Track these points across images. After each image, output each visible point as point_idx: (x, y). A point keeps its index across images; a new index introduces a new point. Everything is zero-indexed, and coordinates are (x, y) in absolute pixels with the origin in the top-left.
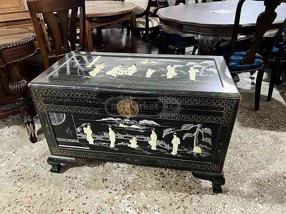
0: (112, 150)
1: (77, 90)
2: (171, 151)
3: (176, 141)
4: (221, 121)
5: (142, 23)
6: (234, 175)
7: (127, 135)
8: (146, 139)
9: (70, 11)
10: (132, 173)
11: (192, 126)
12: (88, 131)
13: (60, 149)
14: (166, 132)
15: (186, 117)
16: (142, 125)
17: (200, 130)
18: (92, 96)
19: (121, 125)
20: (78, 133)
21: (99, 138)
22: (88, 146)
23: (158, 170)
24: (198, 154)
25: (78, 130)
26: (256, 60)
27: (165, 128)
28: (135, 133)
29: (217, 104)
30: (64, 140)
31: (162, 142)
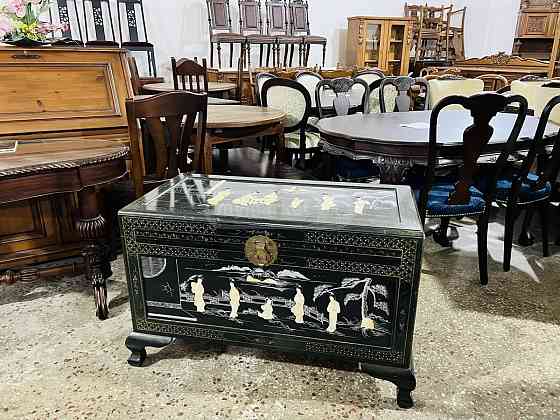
0: (233, 323)
1: (189, 222)
2: (326, 325)
3: (334, 308)
4: (399, 274)
5: (295, 141)
6: (436, 382)
7: (259, 297)
8: (288, 303)
9: (185, 117)
10: (264, 372)
11: (357, 282)
12: (198, 288)
13: (150, 320)
14: (318, 292)
15: (347, 265)
16: (281, 279)
17: (369, 288)
18: (210, 231)
19: (250, 279)
20: (183, 292)
21: (214, 301)
22: (196, 317)
23: (308, 369)
24: (369, 331)
25: (183, 286)
26: (472, 198)
27: (317, 285)
28: (270, 292)
29: (391, 245)
30: (159, 304)
31: (312, 309)
